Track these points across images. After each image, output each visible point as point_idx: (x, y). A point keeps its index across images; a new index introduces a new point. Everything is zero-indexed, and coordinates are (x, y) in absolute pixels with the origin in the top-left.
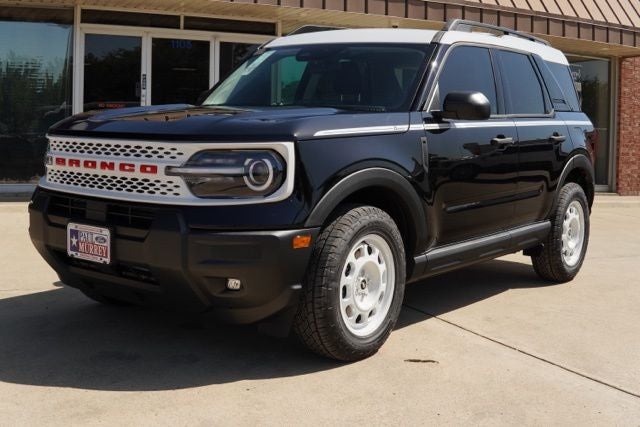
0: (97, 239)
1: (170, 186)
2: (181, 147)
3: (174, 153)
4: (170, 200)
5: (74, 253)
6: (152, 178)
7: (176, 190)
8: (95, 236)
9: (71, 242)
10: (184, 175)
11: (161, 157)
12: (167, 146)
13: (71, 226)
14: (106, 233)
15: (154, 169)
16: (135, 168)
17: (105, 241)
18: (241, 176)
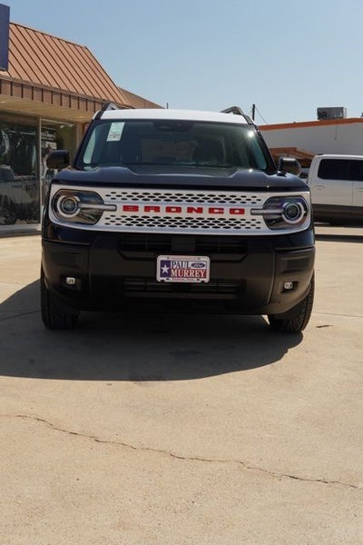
0: (193, 265)
1: (253, 223)
2: (259, 195)
3: (254, 200)
4: (253, 232)
5: (165, 279)
6: (238, 217)
7: (258, 225)
8: (190, 263)
9: (162, 270)
10: (263, 214)
11: (244, 203)
12: (249, 195)
13: (161, 258)
14: (205, 260)
15: (242, 212)
16: (225, 211)
17: (204, 265)
18: (280, 214)
